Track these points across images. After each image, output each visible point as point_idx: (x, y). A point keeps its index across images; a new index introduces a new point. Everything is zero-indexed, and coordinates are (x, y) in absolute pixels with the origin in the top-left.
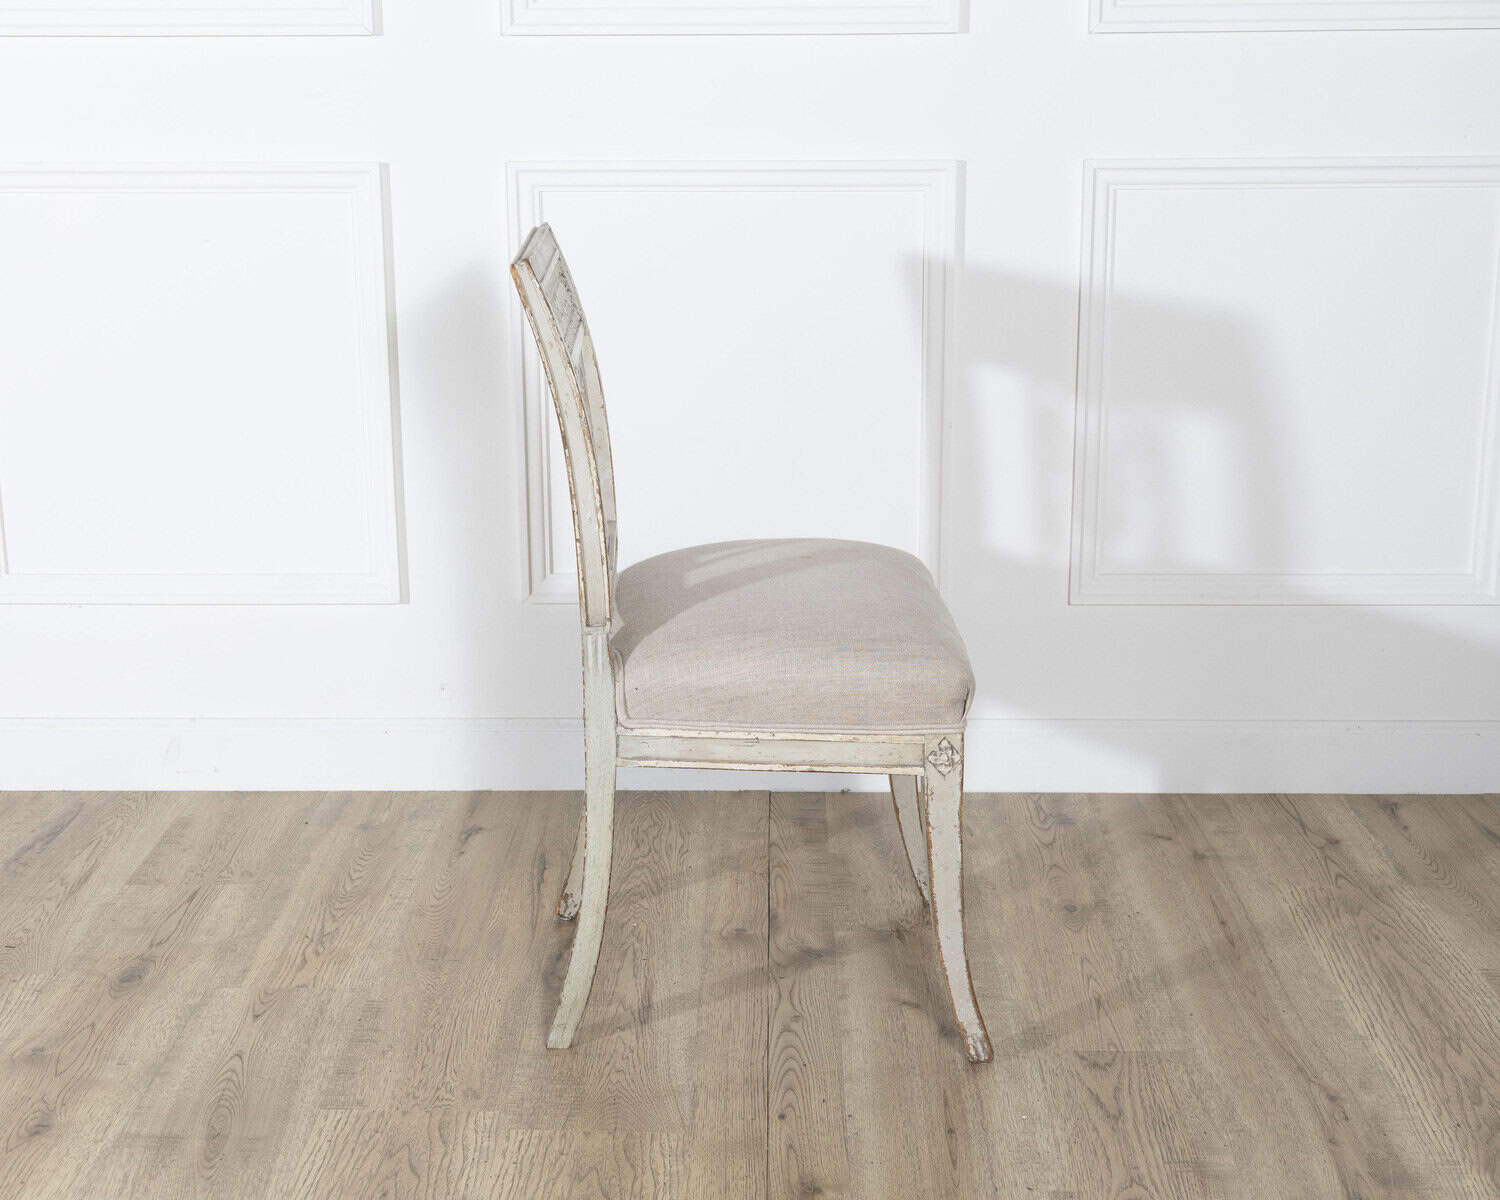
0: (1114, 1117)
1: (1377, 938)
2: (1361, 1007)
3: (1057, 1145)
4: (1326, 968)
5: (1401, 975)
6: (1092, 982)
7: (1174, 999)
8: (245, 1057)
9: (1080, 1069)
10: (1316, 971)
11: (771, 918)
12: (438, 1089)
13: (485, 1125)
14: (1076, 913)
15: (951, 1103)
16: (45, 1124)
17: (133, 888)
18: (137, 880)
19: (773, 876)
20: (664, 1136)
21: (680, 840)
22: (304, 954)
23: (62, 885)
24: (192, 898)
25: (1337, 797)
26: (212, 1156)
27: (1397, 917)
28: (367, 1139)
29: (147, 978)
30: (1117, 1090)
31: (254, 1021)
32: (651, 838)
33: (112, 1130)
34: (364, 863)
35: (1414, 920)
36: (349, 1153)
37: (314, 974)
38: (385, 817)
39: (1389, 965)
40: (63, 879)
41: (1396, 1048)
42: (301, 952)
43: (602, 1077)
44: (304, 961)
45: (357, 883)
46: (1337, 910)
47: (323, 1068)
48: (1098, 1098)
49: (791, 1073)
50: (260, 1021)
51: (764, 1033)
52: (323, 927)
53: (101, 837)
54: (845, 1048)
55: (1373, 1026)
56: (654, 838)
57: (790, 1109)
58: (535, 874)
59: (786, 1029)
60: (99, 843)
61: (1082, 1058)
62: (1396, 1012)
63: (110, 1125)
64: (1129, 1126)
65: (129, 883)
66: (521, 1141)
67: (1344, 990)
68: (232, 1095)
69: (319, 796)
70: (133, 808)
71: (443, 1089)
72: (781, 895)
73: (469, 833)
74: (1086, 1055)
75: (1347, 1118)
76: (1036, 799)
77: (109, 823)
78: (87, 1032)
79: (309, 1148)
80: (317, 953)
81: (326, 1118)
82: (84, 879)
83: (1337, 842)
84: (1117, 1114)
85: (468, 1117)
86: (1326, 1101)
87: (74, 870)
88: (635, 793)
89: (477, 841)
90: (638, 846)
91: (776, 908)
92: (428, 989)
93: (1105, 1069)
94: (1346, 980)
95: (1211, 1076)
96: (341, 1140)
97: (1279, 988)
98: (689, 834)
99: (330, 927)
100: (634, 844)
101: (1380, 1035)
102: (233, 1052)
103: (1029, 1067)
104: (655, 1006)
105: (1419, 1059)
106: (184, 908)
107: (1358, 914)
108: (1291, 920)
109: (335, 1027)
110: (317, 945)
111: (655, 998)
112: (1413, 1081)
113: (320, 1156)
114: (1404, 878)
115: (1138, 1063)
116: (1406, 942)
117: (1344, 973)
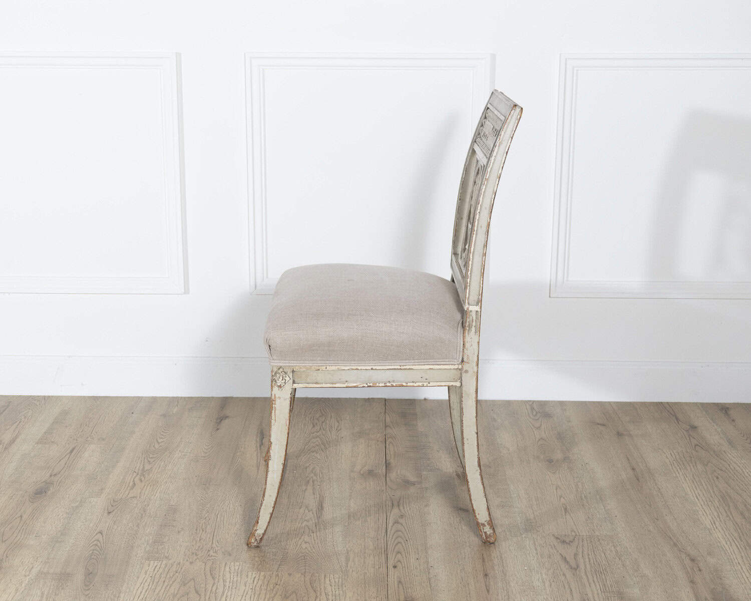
0: (574, 568)
1: (717, 478)
3: (544, 582)
4: (690, 493)
5: (730, 497)
6: (562, 498)
7: (606, 508)
8: (104, 533)
9: (556, 544)
10: (684, 495)
11: (387, 465)
12: (209, 551)
13: (235, 569)
14: (553, 463)
15: (486, 560)
17: (40, 446)
18: (42, 441)
19: (387, 442)
20: (332, 576)
21: (337, 424)
22: (134, 481)
24: (72, 451)
25: (696, 404)
26: (88, 584)
27: (728, 467)
28: (172, 576)
29: (49, 493)
30: (576, 555)
31: (108, 515)
32: (321, 422)
33: (34, 569)
34: (165, 434)
35: (738, 468)
36: (162, 583)
37: (139, 491)
38: (175, 410)
39: (724, 492)
41: (727, 534)
42: (132, 480)
43: (297, 546)
44: (134, 484)
45: (161, 444)
46: (696, 463)
47: (146, 539)
49: (399, 544)
50: (111, 515)
51: (385, 523)
52: (144, 467)
53: (21, 419)
54: (428, 532)
55: (715, 523)
56: (323, 422)
57: (399, 563)
58: (258, 440)
59: (396, 522)
60: (20, 422)
61: (557, 538)
62: (728, 516)
63: (32, 567)
64: (583, 574)
65: (37, 443)
66: (255, 578)
67: (699, 505)
68: (98, 553)
69: (139, 399)
70: (38, 404)
71: (212, 550)
72: (392, 454)
73: (221, 419)
74: (559, 537)
75: (700, 570)
76: (531, 404)
77: (25, 412)
78: (19, 519)
79: (140, 580)
80: (141, 481)
81: (149, 565)
82: (13, 441)
83: (696, 427)
84: (576, 567)
85: (225, 565)
86: (689, 562)
87: (7, 437)
88: (312, 399)
89: (226, 422)
91: (390, 459)
92: (202, 499)
93: (569, 544)
94: (700, 500)
95: (627, 548)
96: (157, 576)
97: (664, 503)
98: (342, 420)
99: (147, 467)
100: (312, 426)
101: (718, 527)
102: (98, 530)
103: (528, 542)
104: (325, 509)
105: (739, 541)
106: (68, 456)
107: (707, 465)
108: (671, 468)
109: (152, 518)
110: (141, 476)
111: (325, 505)
112: (736, 551)
113: (146, 584)
114: (732, 447)
115: (587, 541)
116: (733, 480)
117: (699, 495)
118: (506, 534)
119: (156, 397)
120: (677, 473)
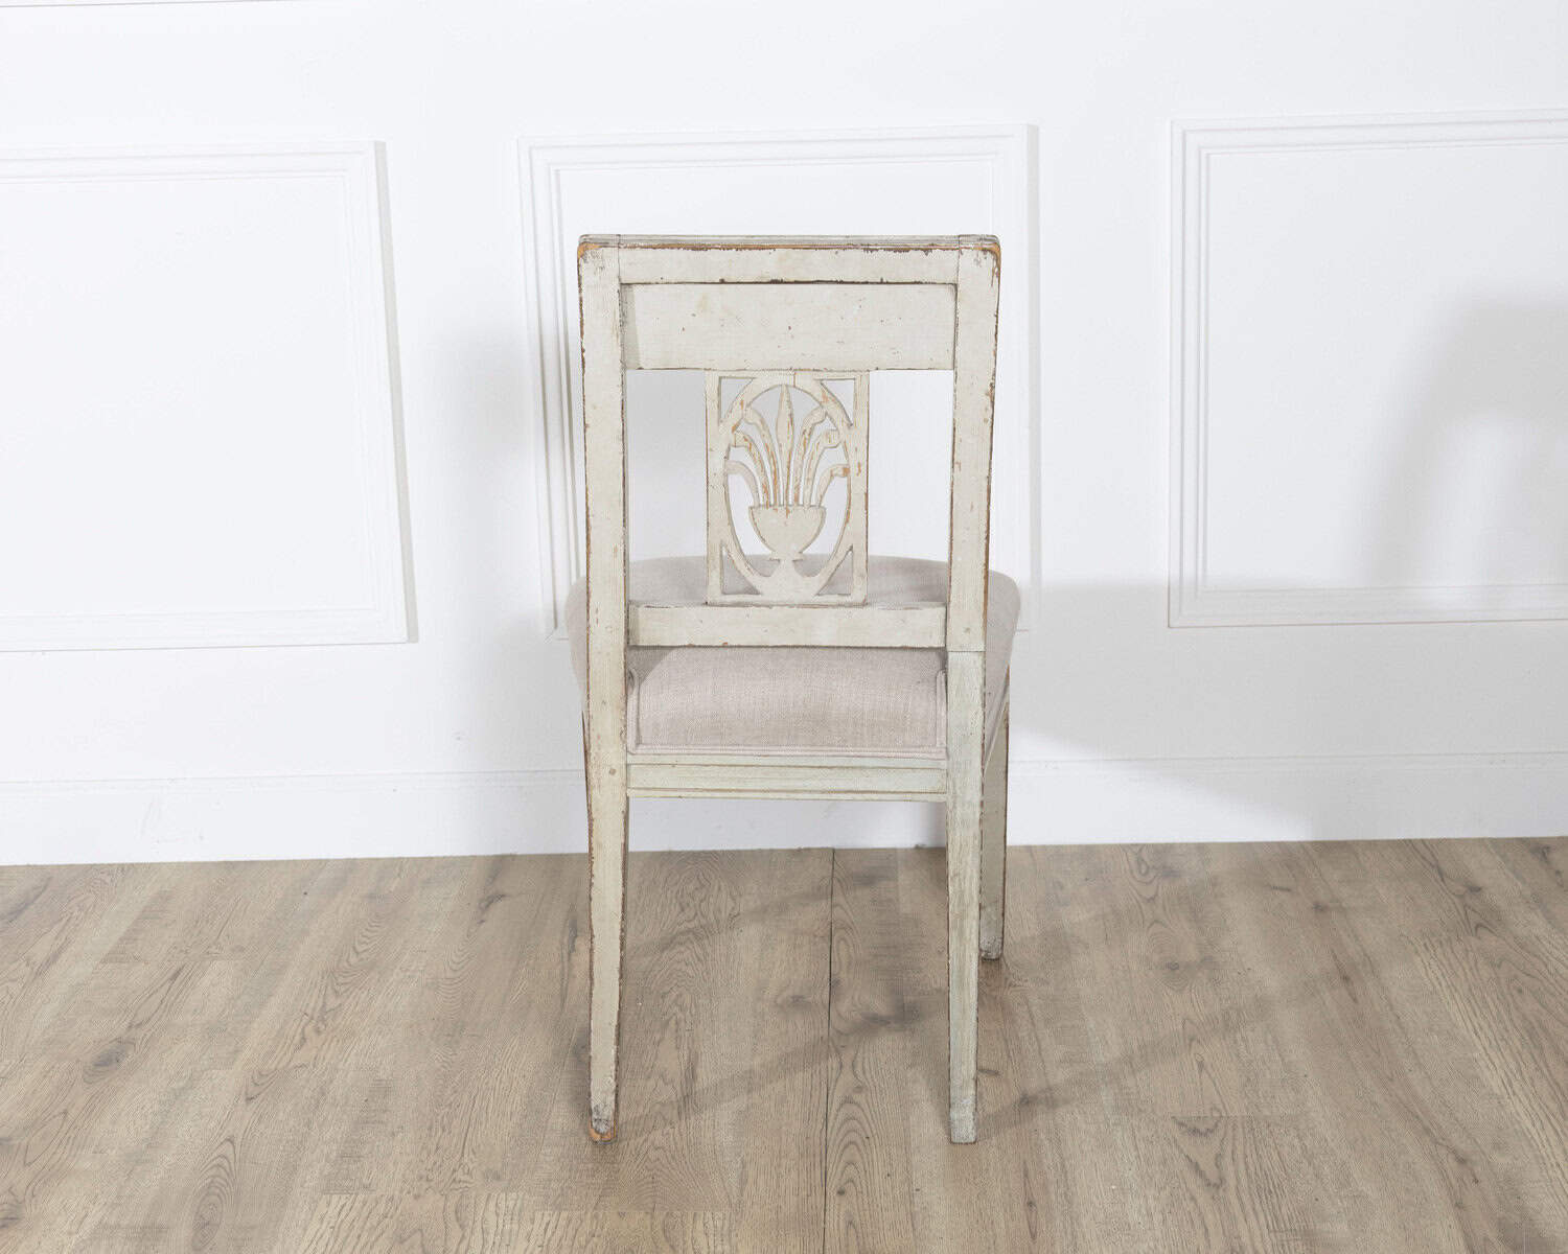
0: (1215, 1184)
1: (1520, 991)
2: (1497, 1062)
3: (1150, 1215)
4: (1461, 1024)
5: (1545, 1030)
6: (1194, 1043)
7: (1286, 1061)
8: (238, 1141)
9: (1177, 1135)
10: (1449, 1027)
11: (833, 984)
12: (454, 1171)
13: (507, 1207)
14: (1178, 971)
15: (1031, 1173)
16: (13, 1216)
17: (109, 966)
18: (115, 957)
19: (834, 939)
20: (709, 1215)
21: (731, 904)
22: (303, 1032)
23: (28, 965)
24: (175, 976)
25: (1481, 841)
26: (201, 1245)
27: (1544, 969)
28: (375, 1224)
29: (126, 1062)
30: (1219, 1157)
31: (248, 1104)
32: (697, 900)
33: (88, 1220)
34: (370, 934)
35: (1563, 971)
37: (314, 1052)
38: (394, 885)
39: (1531, 1018)
40: (28, 960)
41: (1537, 1108)
42: (300, 1030)
43: (638, 1155)
44: (304, 1039)
45: (363, 956)
46: (1476, 963)
47: (325, 1151)
48: (1197, 1165)
49: (852, 1146)
50: (253, 1105)
51: (823, 1105)
52: (324, 1003)
53: (71, 914)
54: (912, 1119)
55: (1511, 1084)
57: (850, 1184)
58: (565, 941)
59: (848, 1101)
60: (69, 920)
61: (1181, 1124)
62: (1539, 1070)
63: (86, 1216)
64: (1232, 1195)
65: (104, 962)
66: (548, 1224)
67: (1480, 1048)
68: (223, 1182)
69: (321, 864)
70: (108, 881)
71: (460, 1170)
72: (844, 961)
73: (490, 901)
74: (1186, 1121)
75: (1476, 1181)
76: (1138, 850)
77: (80, 899)
78: (60, 1118)
79: (309, 1235)
80: (318, 1032)
81: (329, 1204)
82: (53, 959)
83: (1480, 889)
84: (1218, 1182)
85: (488, 1200)
86: (1454, 1164)
87: (41, 950)
88: (679, 853)
89: (499, 908)
90: (683, 910)
91: (839, 973)
92: (443, 1066)
93: (1206, 1135)
94: (1482, 1036)
95: (1326, 1140)
96: (345, 1226)
97: (1406, 1046)
98: (741, 895)
99: (332, 1002)
100: (678, 908)
101: (1520, 1094)
102: (225, 1135)
103: (1120, 1134)
104: (700, 1079)
106: (167, 986)
107: (1499, 966)
108: (1423, 974)
109: (338, 1108)
110: (318, 1022)
111: (699, 1071)
112: (1553, 1139)
113: (322, 1243)
114: (1554, 927)
115: (1243, 1128)
116: (1552, 994)
117: (1481, 1029)
118: (1075, 1118)
119: (355, 859)
120: (1436, 983)
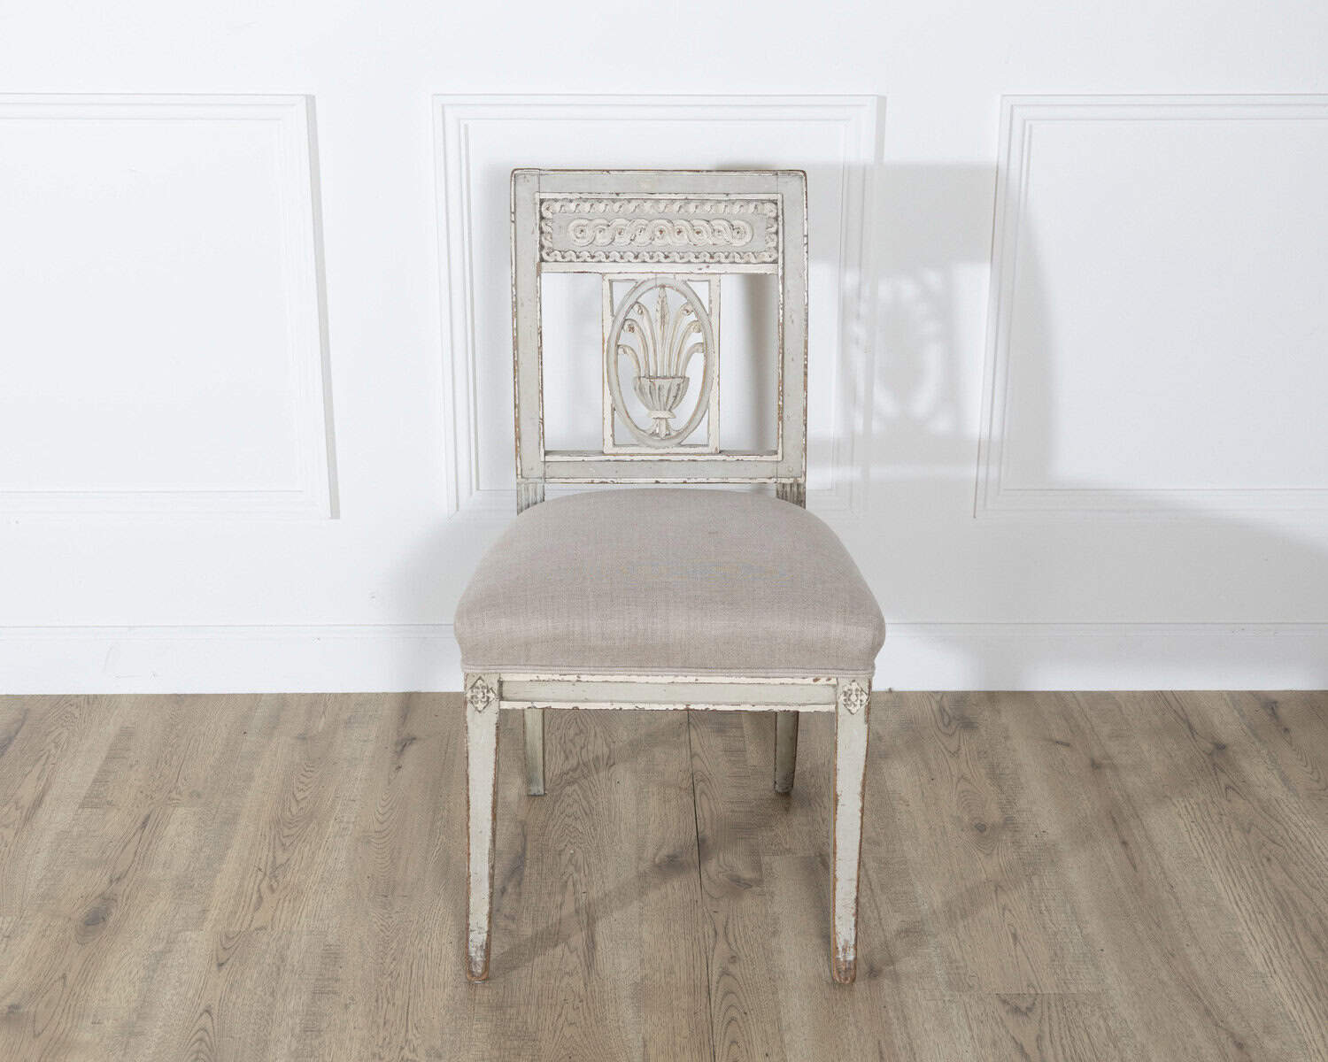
1: (1269, 860)
4: (1224, 895)
5: (1293, 902)
6: (1007, 912)
7: (1084, 932)
8: (215, 1012)
9: (1003, 1014)
10: (1214, 899)
11: (700, 842)
12: (402, 1048)
14: (986, 833)
15: (886, 1055)
17: (88, 811)
18: (95, 800)
19: (697, 792)
22: (259, 890)
23: (17, 809)
24: (144, 824)
25: (1220, 694)
27: (1285, 835)
29: (111, 920)
30: (1039, 1038)
31: (219, 970)
34: (307, 781)
35: (1302, 838)
37: (271, 913)
38: (321, 724)
39: (1281, 889)
40: (17, 803)
41: (1295, 987)
42: (256, 888)
43: (555, 1032)
44: (260, 899)
45: (303, 804)
46: (1230, 828)
47: (290, 1025)
48: (1022, 1047)
49: (733, 1023)
50: (224, 971)
51: (704, 977)
52: (275, 858)
53: (49, 751)
54: (782, 993)
55: (1271, 961)
56: (582, 748)
59: (725, 973)
60: (48, 758)
61: (1005, 1002)
62: (1292, 945)
65: (82, 806)
67: (1242, 920)
69: (256, 698)
70: (77, 715)
71: (407, 1048)
72: (707, 815)
73: (404, 743)
74: (1008, 999)
76: (939, 699)
77: (55, 734)
78: (59, 985)
80: (272, 890)
82: (38, 803)
83: (1224, 747)
86: (1234, 1049)
87: (28, 793)
89: (413, 750)
91: (703, 831)
92: (382, 931)
93: (1026, 1014)
95: (1126, 1021)
97: (1182, 919)
99: (281, 858)
101: (1279, 970)
102: (202, 1008)
103: (955, 1013)
104: (599, 948)
105: (1315, 999)
106: (137, 837)
107: (1249, 832)
108: (1188, 840)
109: (297, 977)
110: (270, 879)
111: (598, 939)
112: (1311, 1021)
114: (1289, 789)
115: (1056, 1006)
116: (1296, 864)
117: (1241, 900)
118: (916, 994)
119: (285, 694)
120: (1200, 851)
